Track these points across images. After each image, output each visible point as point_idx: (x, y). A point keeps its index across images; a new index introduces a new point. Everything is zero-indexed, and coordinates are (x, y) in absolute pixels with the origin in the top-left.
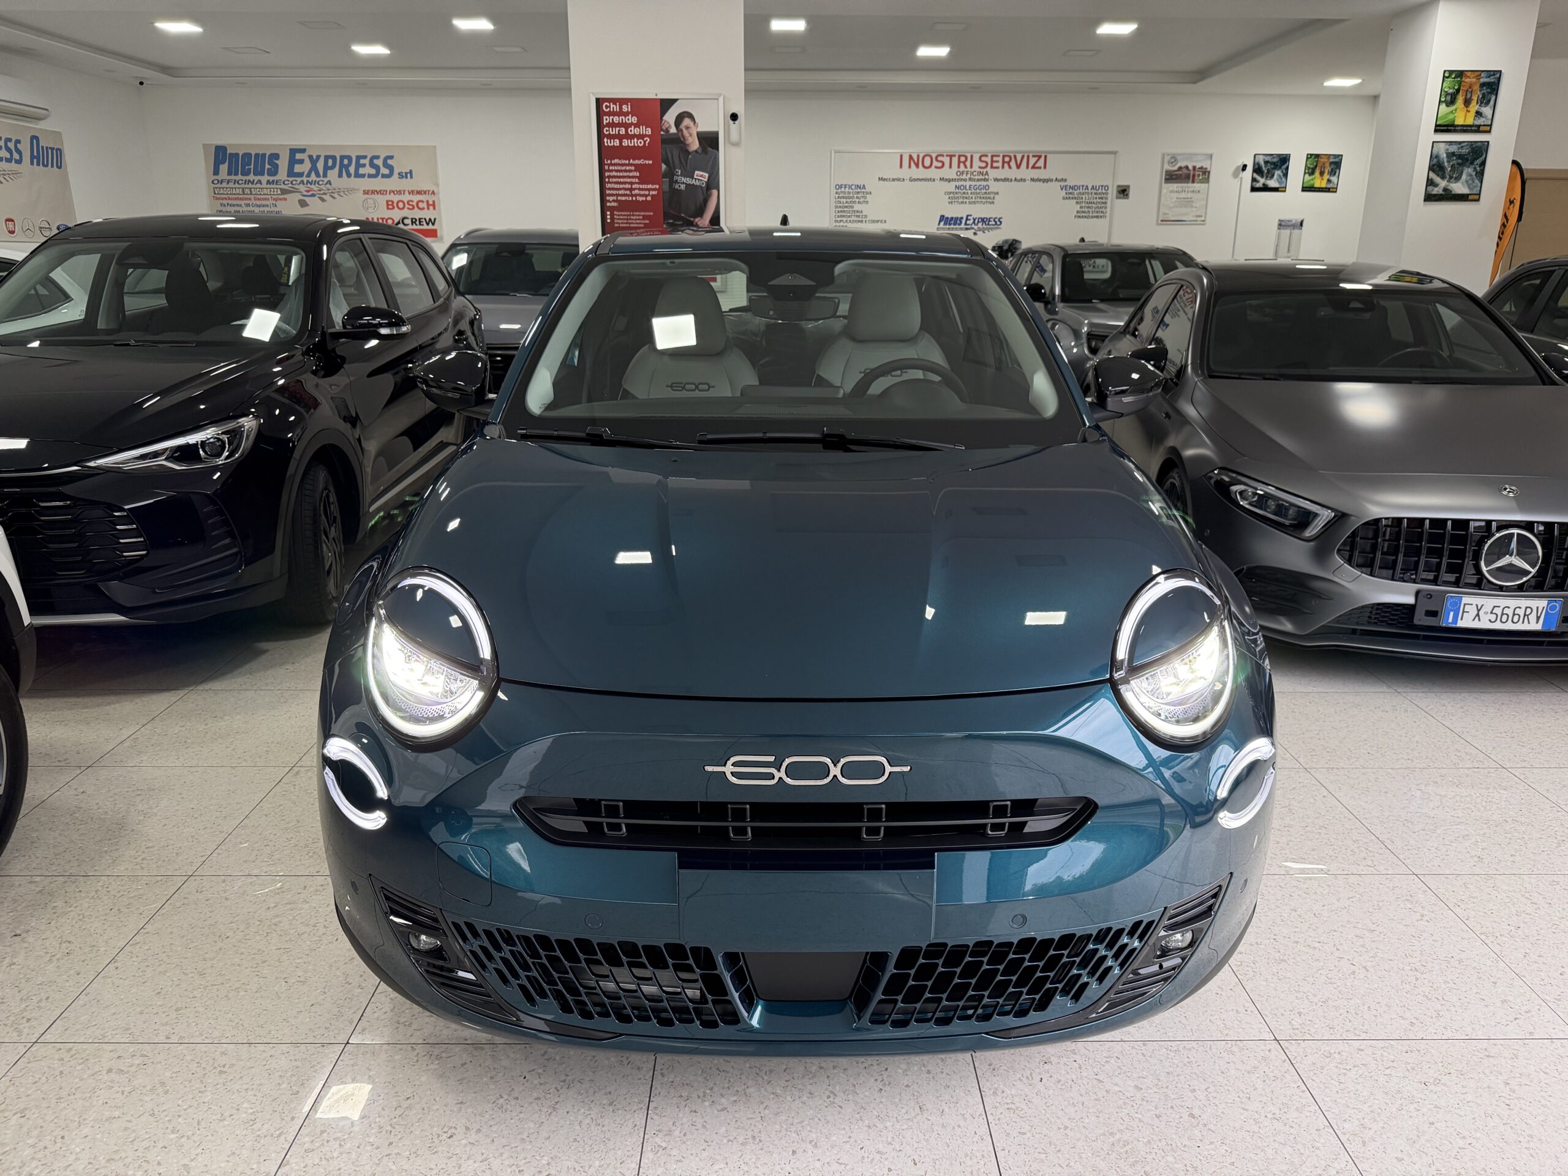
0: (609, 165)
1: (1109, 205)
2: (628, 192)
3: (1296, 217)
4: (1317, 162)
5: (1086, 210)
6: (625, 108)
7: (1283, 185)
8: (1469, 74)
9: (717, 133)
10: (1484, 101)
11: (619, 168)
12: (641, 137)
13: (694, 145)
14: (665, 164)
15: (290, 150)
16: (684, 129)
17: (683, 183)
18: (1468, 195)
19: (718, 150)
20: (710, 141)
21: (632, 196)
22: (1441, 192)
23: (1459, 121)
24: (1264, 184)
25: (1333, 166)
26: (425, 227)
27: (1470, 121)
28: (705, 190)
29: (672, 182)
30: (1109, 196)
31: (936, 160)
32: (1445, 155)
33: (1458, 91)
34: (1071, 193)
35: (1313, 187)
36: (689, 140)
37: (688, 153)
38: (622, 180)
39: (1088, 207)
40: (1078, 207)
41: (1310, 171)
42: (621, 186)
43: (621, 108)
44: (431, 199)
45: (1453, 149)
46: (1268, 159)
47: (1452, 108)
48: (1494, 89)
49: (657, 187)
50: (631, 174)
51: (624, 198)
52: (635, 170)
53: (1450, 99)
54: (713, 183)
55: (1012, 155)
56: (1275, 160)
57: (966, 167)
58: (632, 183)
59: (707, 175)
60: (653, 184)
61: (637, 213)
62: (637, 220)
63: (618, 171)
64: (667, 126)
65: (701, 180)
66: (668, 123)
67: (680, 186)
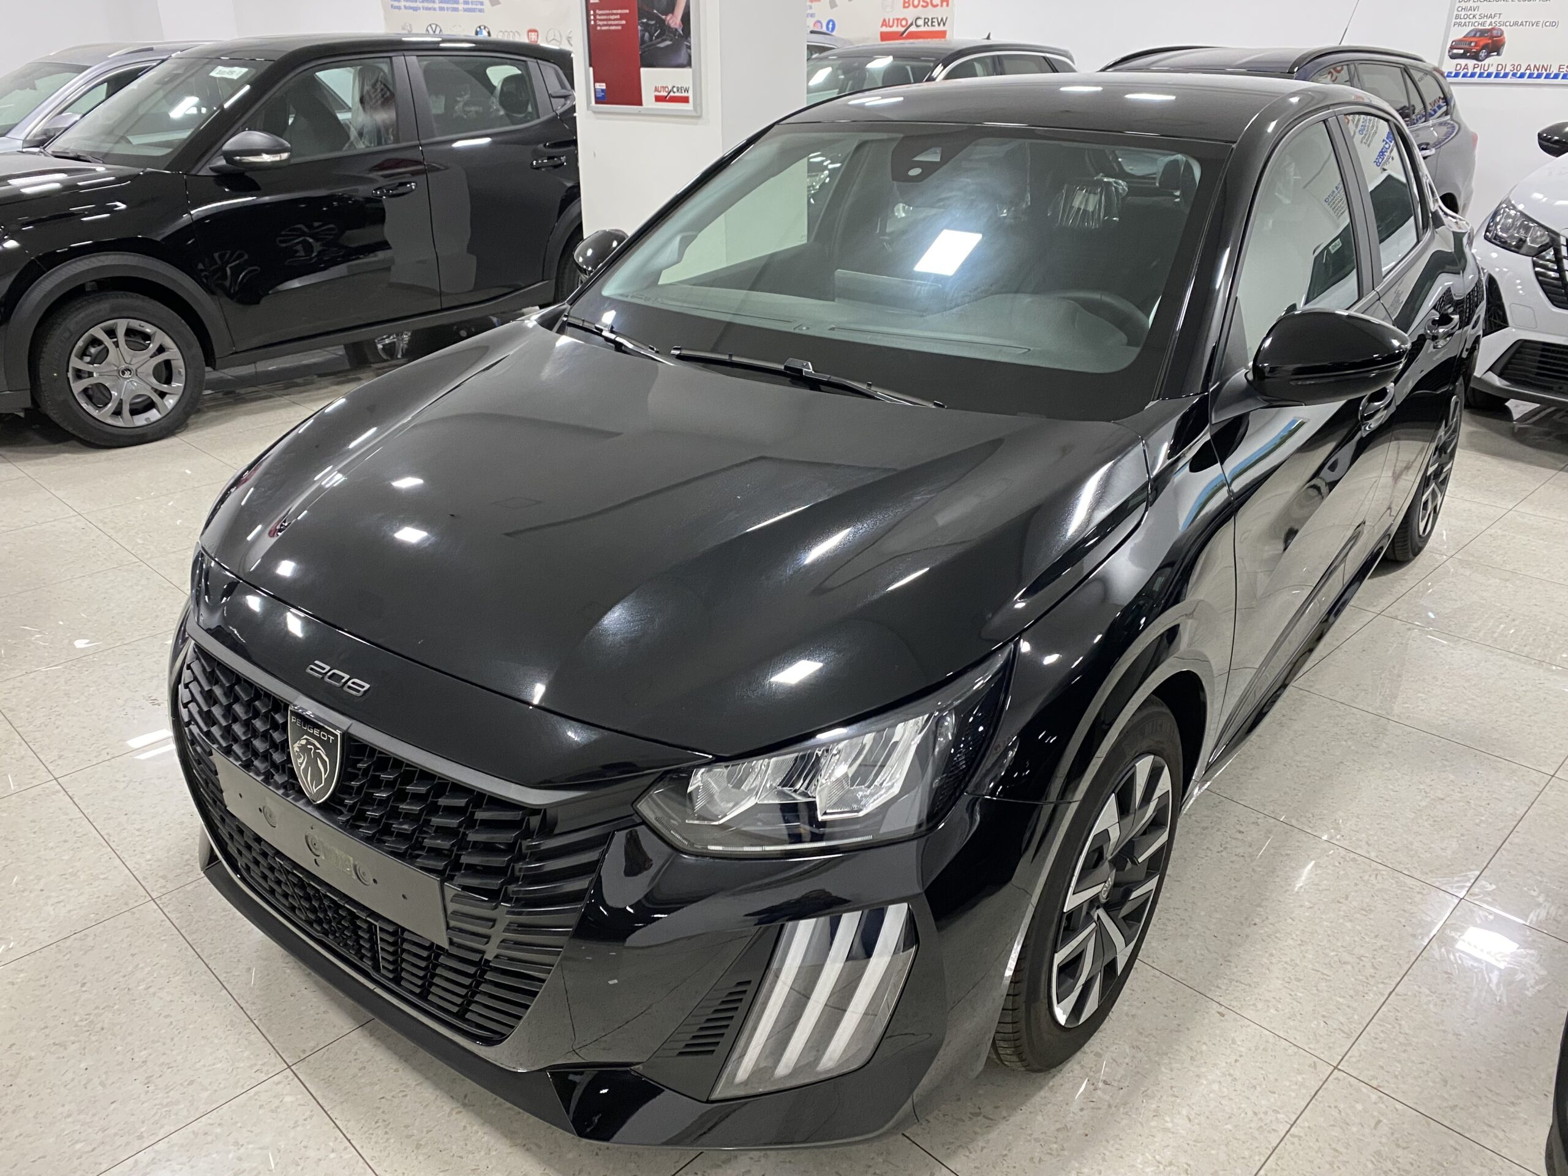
26: (937, 28)
61: (615, 11)
62: (615, 21)
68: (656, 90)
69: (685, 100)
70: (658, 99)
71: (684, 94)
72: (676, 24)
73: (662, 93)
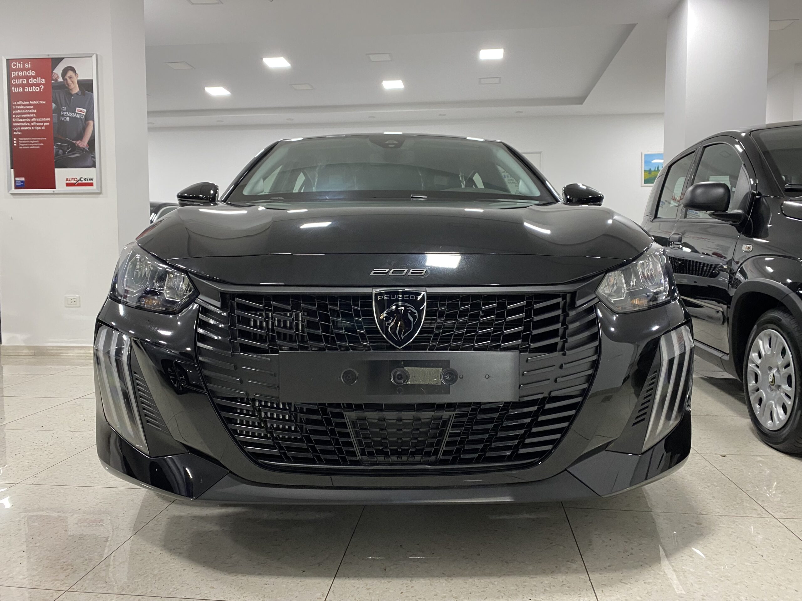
0: (15, 105)
2: (29, 124)
6: (27, 66)
9: (92, 81)
11: (22, 107)
12: (37, 85)
13: (76, 89)
14: (54, 103)
16: (68, 79)
17: (68, 116)
19: (93, 93)
20: (87, 86)
21: (31, 126)
28: (84, 121)
29: (60, 116)
36: (72, 86)
37: (72, 95)
38: (24, 116)
42: (24, 120)
43: (24, 66)
49: (49, 119)
50: (31, 111)
51: (25, 128)
52: (33, 109)
54: (90, 116)
58: (31, 118)
59: (85, 110)
60: (46, 118)
61: (35, 139)
62: (35, 144)
63: (20, 109)
64: (56, 77)
65: (81, 114)
66: (57, 74)
67: (65, 119)
68: (67, 180)
69: (91, 185)
70: (68, 185)
71: (89, 182)
72: (84, 145)
73: (72, 182)
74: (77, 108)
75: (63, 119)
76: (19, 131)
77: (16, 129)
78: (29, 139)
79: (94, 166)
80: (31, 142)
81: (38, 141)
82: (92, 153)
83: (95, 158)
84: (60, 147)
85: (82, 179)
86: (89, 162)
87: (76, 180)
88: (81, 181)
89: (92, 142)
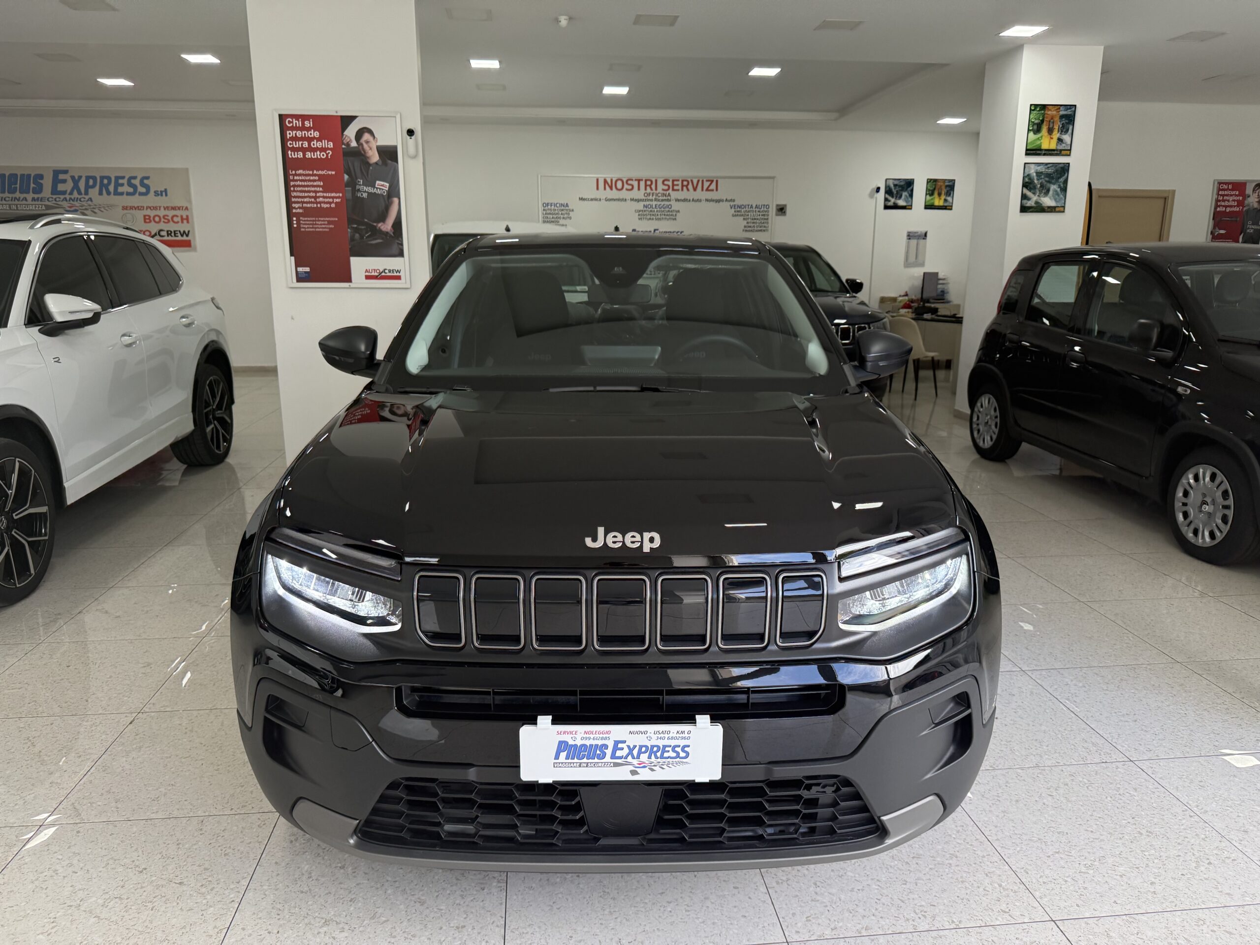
0: (294, 175)
1: (770, 221)
2: (313, 200)
3: (921, 229)
4: (935, 185)
5: (752, 225)
6: (307, 124)
7: (910, 204)
8: (1050, 107)
9: (395, 148)
10: (1064, 130)
11: (303, 178)
12: (323, 150)
13: (374, 157)
14: (348, 174)
15: (54, 171)
16: (364, 143)
18: (1055, 207)
19: (397, 162)
20: (389, 154)
21: (317, 203)
22: (1033, 204)
23: (1045, 146)
24: (894, 203)
25: (948, 189)
26: (180, 238)
27: (1053, 146)
28: (386, 198)
29: (355, 191)
30: (770, 213)
31: (627, 183)
32: (1035, 174)
33: (1042, 121)
34: (738, 211)
35: (933, 205)
36: (370, 153)
37: (368, 164)
38: (306, 189)
39: (753, 223)
40: (745, 223)
41: (930, 192)
42: (306, 195)
43: (303, 124)
44: (184, 214)
45: (1040, 169)
46: (896, 182)
47: (1038, 136)
48: (1071, 120)
49: (341, 195)
50: (315, 184)
51: (309, 205)
52: (319, 180)
53: (1035, 127)
54: (394, 192)
55: (689, 180)
56: (902, 183)
57: (651, 189)
58: (316, 192)
59: (388, 185)
60: (336, 193)
61: (322, 219)
62: (322, 225)
63: (301, 181)
64: (348, 140)
65: (383, 189)
66: (349, 137)
67: (362, 194)
68: (366, 271)
69: (399, 278)
70: (367, 277)
71: (395, 274)
72: (387, 229)
73: (373, 274)
74: (378, 182)
75: (359, 195)
76: (299, 208)
77: (296, 206)
78: (314, 219)
79: (401, 254)
80: (317, 223)
81: (326, 223)
82: (398, 239)
83: (402, 244)
84: (356, 230)
85: (386, 271)
86: (395, 249)
87: (378, 271)
88: (385, 273)
89: (397, 225)
